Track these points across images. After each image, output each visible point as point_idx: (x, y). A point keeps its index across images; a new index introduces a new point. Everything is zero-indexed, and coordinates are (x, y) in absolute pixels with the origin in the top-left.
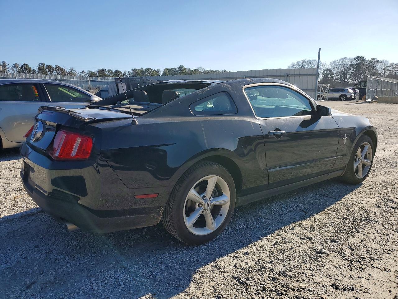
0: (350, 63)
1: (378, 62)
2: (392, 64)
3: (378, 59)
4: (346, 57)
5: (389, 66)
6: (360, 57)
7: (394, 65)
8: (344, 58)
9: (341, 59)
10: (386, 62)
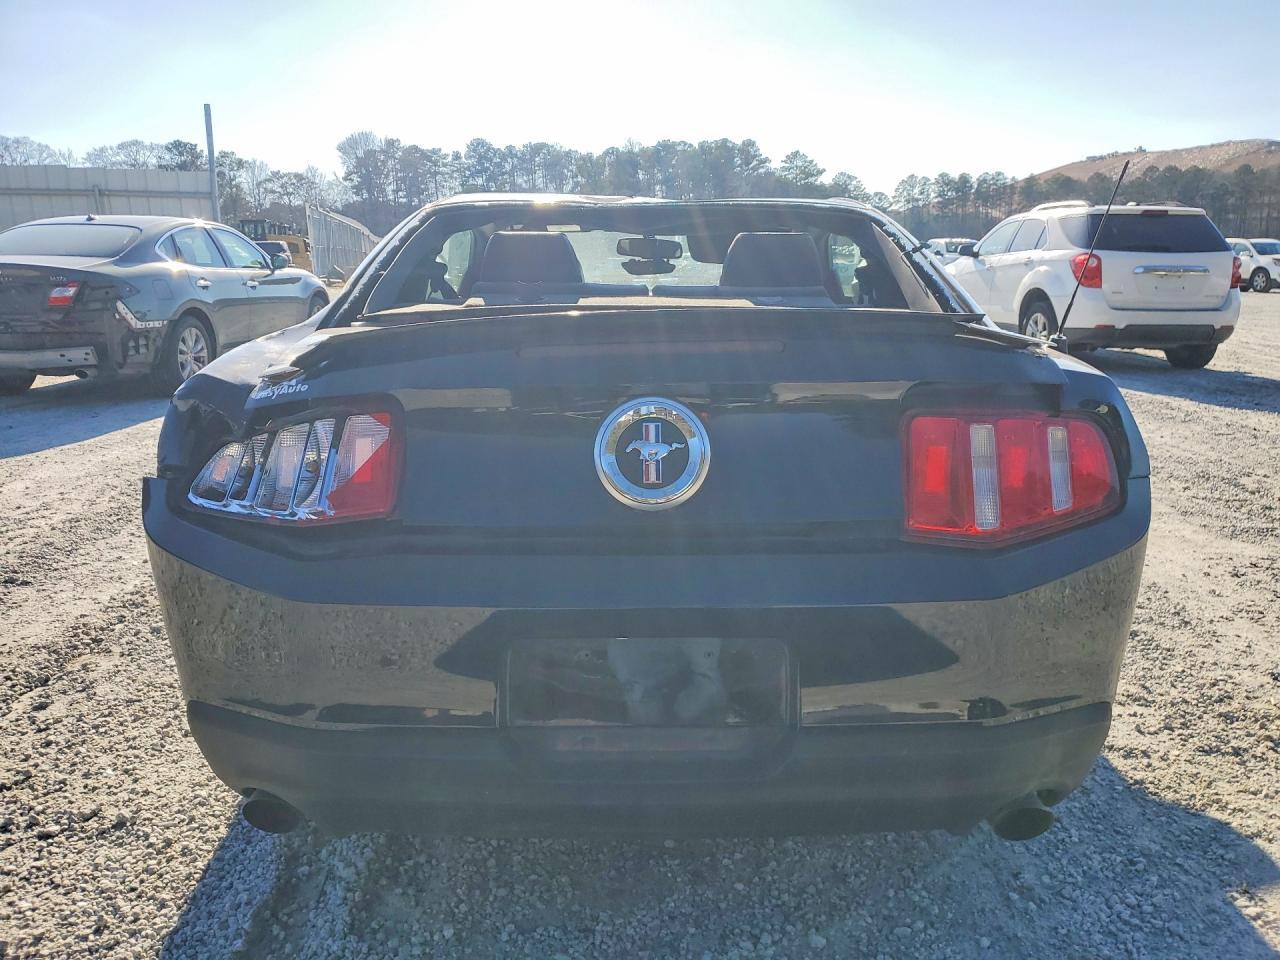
0: (154, 161)
1: (240, 164)
2: (276, 175)
3: (239, 155)
4: (140, 139)
5: (269, 180)
6: (185, 145)
7: (282, 177)
8: (134, 144)
9: (122, 146)
10: (262, 167)
